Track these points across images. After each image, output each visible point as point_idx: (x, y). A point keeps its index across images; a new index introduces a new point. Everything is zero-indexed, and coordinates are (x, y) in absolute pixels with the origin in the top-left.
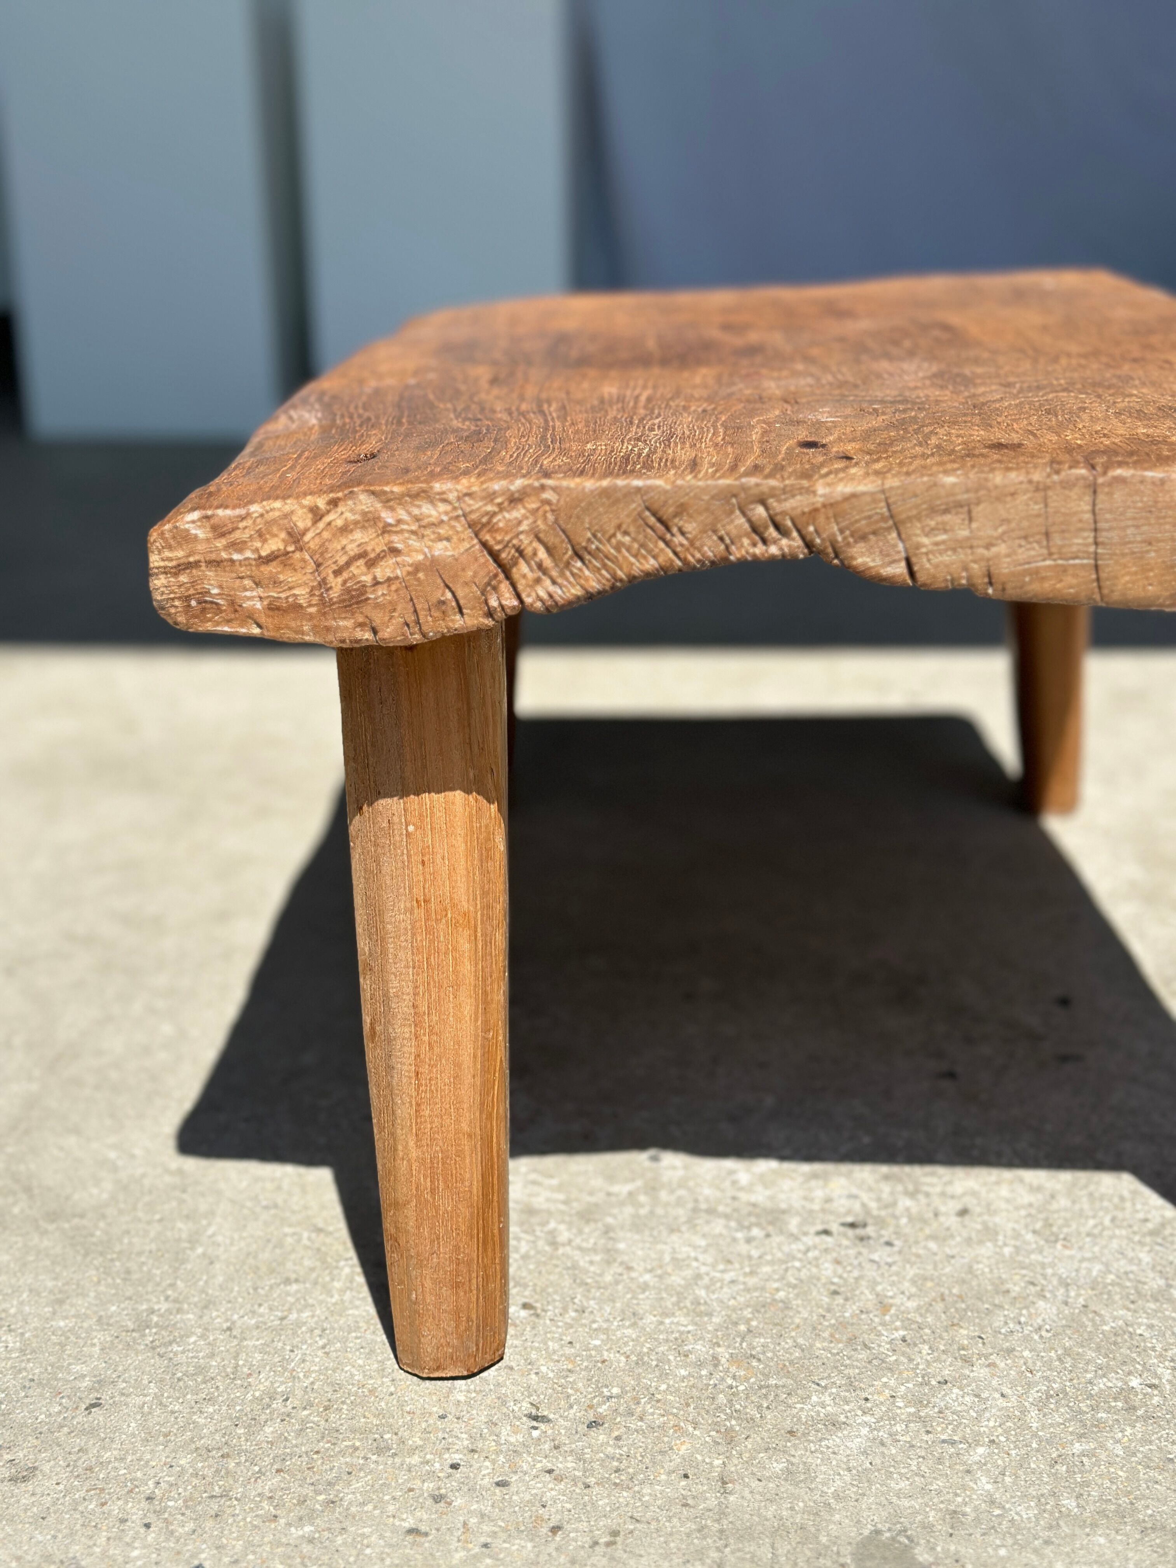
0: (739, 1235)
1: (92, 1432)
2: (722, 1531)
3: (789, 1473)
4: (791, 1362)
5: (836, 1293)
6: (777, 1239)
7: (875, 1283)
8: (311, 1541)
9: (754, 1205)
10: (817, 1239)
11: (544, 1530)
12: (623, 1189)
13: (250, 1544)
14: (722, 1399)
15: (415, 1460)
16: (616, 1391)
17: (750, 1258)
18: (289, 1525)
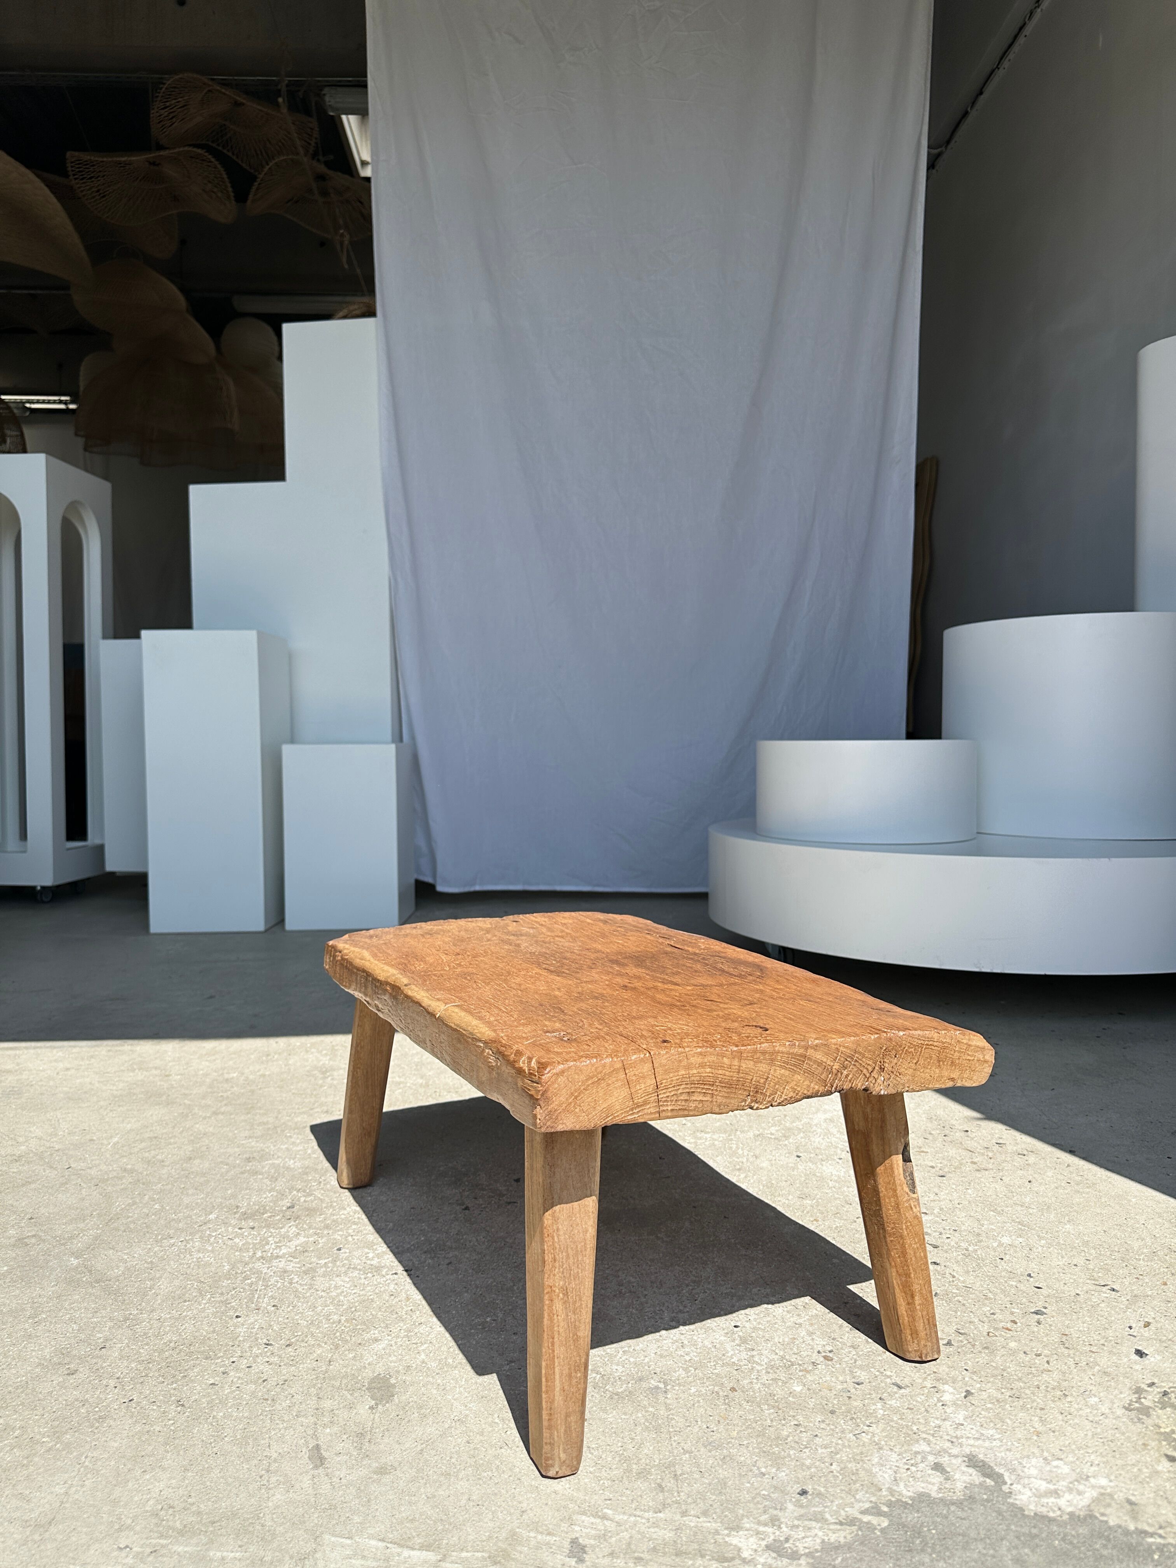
0: (363, 1277)
1: (101, 1357)
2: (324, 1378)
3: (355, 1357)
4: (367, 1320)
5: (392, 1295)
6: (376, 1277)
7: (408, 1290)
8: (175, 1389)
9: (372, 1265)
10: (391, 1277)
11: (261, 1381)
12: (323, 1262)
13: (152, 1391)
14: (338, 1334)
15: (220, 1360)
16: (300, 1333)
17: (364, 1284)
18: (168, 1384)
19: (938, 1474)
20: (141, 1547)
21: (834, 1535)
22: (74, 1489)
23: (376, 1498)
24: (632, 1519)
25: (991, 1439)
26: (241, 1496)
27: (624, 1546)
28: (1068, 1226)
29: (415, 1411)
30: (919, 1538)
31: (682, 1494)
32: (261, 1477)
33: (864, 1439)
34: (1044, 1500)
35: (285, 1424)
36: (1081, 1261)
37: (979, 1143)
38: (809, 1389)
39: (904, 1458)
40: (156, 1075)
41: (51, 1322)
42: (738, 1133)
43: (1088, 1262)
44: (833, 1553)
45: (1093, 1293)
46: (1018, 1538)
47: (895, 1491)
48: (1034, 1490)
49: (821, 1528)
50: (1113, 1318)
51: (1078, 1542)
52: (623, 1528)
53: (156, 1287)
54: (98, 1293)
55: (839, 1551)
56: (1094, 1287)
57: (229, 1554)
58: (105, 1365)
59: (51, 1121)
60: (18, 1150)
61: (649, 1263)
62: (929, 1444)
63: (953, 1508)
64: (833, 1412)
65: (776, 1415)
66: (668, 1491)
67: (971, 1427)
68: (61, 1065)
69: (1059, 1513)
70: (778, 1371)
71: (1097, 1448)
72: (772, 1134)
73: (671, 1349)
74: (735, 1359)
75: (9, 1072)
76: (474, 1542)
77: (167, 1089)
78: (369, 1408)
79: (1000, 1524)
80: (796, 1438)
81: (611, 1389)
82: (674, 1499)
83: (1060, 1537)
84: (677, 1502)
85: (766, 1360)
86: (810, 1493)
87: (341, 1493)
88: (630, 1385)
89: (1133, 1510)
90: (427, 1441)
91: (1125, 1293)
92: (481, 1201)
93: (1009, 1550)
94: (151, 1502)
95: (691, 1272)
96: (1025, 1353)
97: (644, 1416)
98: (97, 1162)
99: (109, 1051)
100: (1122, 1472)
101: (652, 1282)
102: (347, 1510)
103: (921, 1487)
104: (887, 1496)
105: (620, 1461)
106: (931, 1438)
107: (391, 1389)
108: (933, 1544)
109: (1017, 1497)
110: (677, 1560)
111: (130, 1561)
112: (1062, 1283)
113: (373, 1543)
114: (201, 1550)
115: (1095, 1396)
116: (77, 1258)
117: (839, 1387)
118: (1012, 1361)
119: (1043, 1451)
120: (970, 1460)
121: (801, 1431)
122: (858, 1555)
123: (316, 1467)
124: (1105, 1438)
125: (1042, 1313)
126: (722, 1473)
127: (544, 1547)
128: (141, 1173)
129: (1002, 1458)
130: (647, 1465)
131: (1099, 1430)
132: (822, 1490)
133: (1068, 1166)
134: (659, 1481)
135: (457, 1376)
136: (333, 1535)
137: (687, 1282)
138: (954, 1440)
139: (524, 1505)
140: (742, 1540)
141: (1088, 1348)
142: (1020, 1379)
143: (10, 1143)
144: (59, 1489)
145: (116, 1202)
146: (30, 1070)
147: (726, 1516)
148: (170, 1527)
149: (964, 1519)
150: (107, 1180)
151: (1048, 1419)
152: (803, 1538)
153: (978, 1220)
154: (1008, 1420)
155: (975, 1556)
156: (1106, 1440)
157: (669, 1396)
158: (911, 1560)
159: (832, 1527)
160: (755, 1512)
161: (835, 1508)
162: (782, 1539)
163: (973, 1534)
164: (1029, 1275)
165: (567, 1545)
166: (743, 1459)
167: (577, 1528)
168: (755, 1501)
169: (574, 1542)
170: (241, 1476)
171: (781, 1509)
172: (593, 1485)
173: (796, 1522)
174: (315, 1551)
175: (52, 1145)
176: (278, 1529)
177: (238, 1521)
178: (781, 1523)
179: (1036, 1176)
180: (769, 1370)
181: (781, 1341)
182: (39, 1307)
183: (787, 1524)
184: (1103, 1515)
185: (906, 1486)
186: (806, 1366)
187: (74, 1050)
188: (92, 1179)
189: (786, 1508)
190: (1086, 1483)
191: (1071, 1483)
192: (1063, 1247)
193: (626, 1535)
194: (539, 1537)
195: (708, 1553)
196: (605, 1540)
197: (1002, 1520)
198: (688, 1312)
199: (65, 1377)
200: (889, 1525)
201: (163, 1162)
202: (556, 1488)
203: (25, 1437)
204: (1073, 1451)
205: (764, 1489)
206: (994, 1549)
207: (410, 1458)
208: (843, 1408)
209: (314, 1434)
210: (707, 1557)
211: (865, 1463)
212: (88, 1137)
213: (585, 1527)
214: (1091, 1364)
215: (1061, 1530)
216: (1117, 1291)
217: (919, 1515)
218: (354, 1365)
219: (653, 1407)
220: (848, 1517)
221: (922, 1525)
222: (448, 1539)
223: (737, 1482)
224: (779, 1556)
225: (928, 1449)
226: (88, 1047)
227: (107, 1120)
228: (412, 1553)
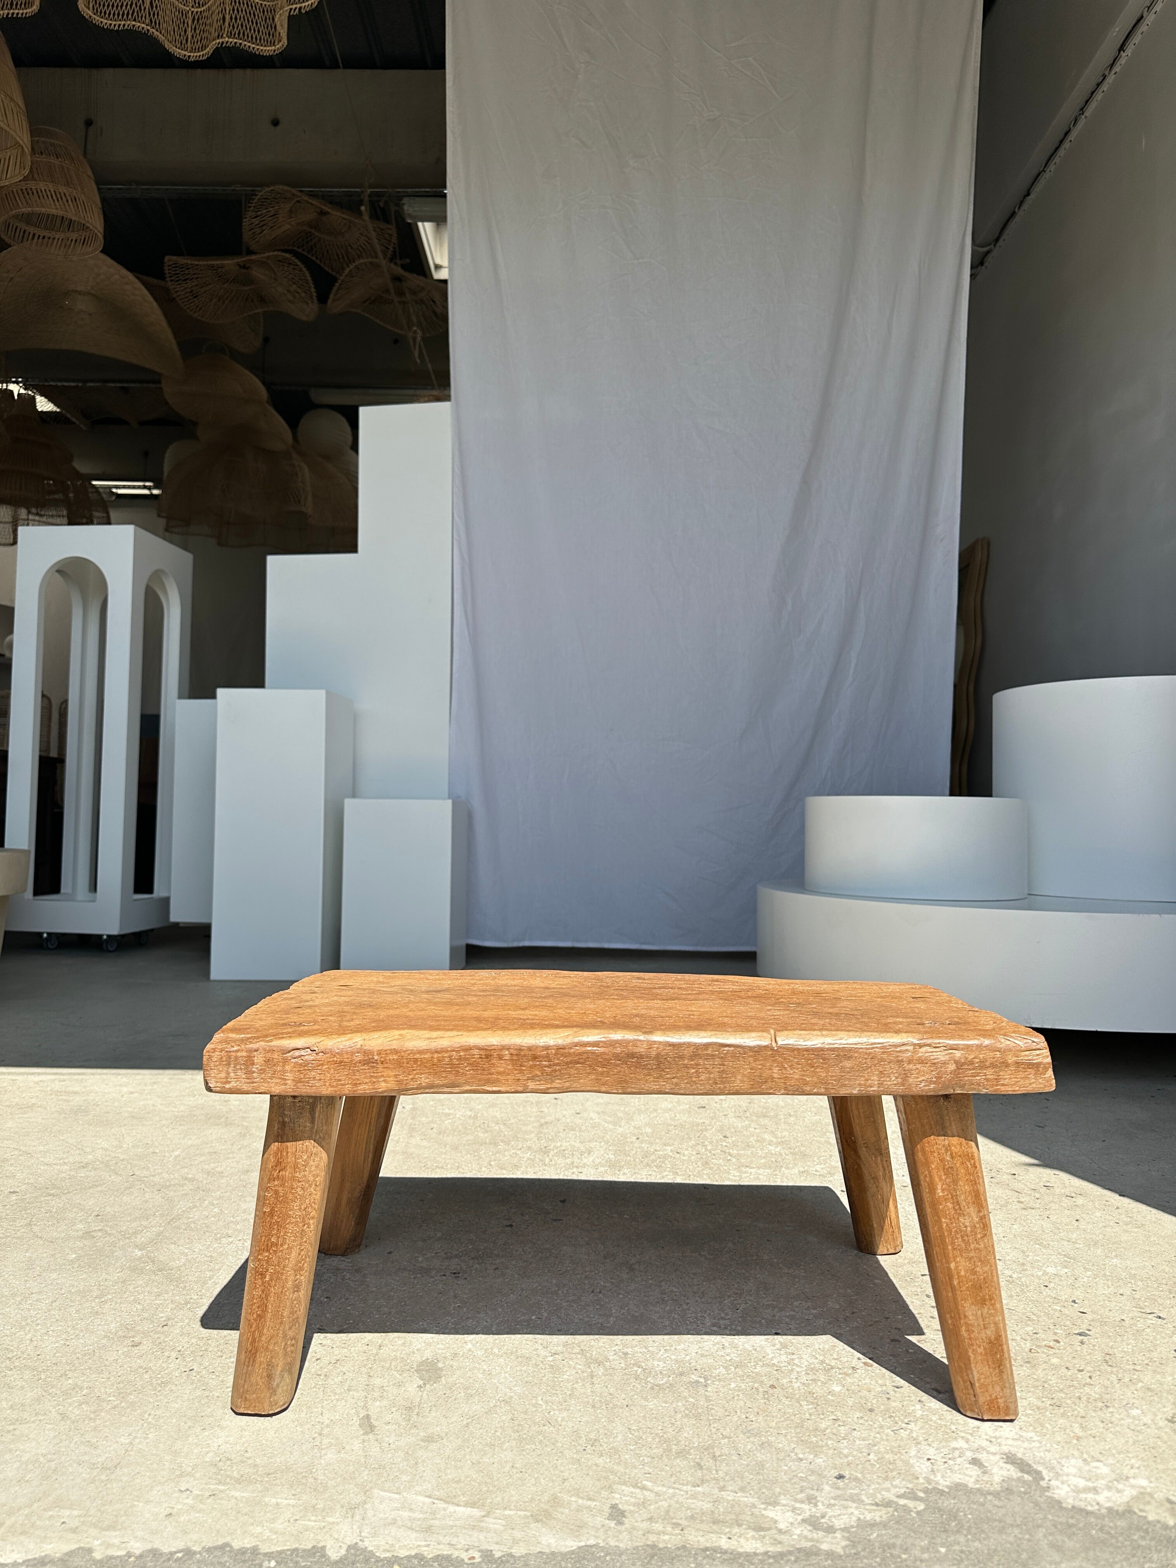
19: (976, 1468)
20: (202, 1490)
21: (870, 1515)
22: (137, 1441)
23: (424, 1461)
24: (671, 1491)
25: (1030, 1440)
26: (295, 1454)
27: (662, 1513)
28: (1116, 1260)
29: (462, 1391)
30: (955, 1521)
31: (720, 1472)
32: (314, 1439)
33: (902, 1435)
34: (1083, 1496)
35: (337, 1397)
36: (1127, 1291)
37: (1026, 1185)
38: (848, 1390)
39: (942, 1452)
40: (216, 1101)
41: (116, 1303)
42: (783, 1169)
43: (1134, 1292)
44: (868, 1529)
45: (1138, 1319)
46: (1055, 1526)
47: (931, 1480)
48: (1072, 1487)
49: (857, 1508)
50: (1158, 1342)
51: (1116, 1533)
52: (662, 1498)
53: (215, 1277)
54: (161, 1280)
55: (874, 1528)
56: (1140, 1314)
57: (283, 1500)
58: (166, 1339)
59: (116, 1135)
60: (86, 1158)
61: (692, 1276)
62: (967, 1442)
63: (989, 1497)
64: (871, 1410)
65: (814, 1410)
66: (707, 1469)
67: (1011, 1429)
68: (125, 1089)
69: (1097, 1507)
70: (817, 1373)
71: (1138, 1453)
72: (816, 1171)
73: (712, 1350)
74: (775, 1361)
75: (76, 1093)
76: (517, 1502)
77: (227, 1112)
78: (418, 1387)
79: (1037, 1514)
80: (835, 1431)
81: (652, 1381)
82: (712, 1476)
83: (1097, 1528)
84: (715, 1479)
85: (806, 1363)
86: (847, 1477)
87: (389, 1456)
88: (671, 1378)
89: (1173, 1508)
90: (473, 1417)
91: (1171, 1320)
92: (527, 1217)
93: (1045, 1536)
94: (210, 1455)
95: (733, 1285)
96: (1067, 1368)
97: (684, 1405)
98: (160, 1171)
99: (170, 1079)
100: (1162, 1475)
101: (694, 1293)
102: (396, 1470)
103: (957, 1478)
104: (923, 1483)
105: (660, 1442)
106: (969, 1437)
107: (439, 1372)
108: (969, 1527)
109: (1055, 1491)
110: (714, 1527)
111: (190, 1501)
112: (1107, 1309)
113: (421, 1498)
114: (257, 1496)
115: (1137, 1408)
116: (140, 1250)
117: (879, 1389)
118: (1054, 1375)
119: (1082, 1453)
120: (1008, 1457)
121: (839, 1425)
122: (893, 1531)
123: (366, 1433)
124: (1147, 1445)
125: (1086, 1335)
126: (760, 1457)
127: (585, 1510)
128: (202, 1182)
129: (1041, 1457)
130: (686, 1446)
131: (1140, 1438)
132: (859, 1475)
133: (1117, 1208)
134: (697, 1460)
135: (503, 1364)
136: (382, 1490)
137: (729, 1294)
138: (993, 1440)
139: (566, 1474)
140: (779, 1514)
141: (1131, 1367)
142: (1061, 1391)
143: (78, 1152)
144: (124, 1440)
145: (177, 1205)
146: (96, 1092)
147: (763, 1493)
148: (228, 1476)
149: (1001, 1507)
150: (169, 1186)
151: (1089, 1426)
152: (839, 1515)
153: (1023, 1252)
154: (1047, 1425)
155: (1011, 1539)
156: (1147, 1447)
157: (709, 1390)
158: (946, 1539)
159: (868, 1507)
160: (792, 1491)
161: (871, 1491)
162: (818, 1515)
163: (1009, 1520)
164: (1074, 1301)
165: (607, 1509)
166: (781, 1445)
167: (617, 1496)
168: (793, 1481)
169: (614, 1507)
170: (296, 1437)
171: (817, 1490)
172: (634, 1460)
173: (832, 1502)
174: (365, 1502)
175: (117, 1155)
176: (329, 1482)
177: (292, 1474)
178: (818, 1501)
179: (1084, 1216)
180: (809, 1372)
181: (821, 1347)
182: (106, 1289)
183: (823, 1502)
184: (1141, 1510)
185: (943, 1476)
186: (845, 1370)
187: (138, 1077)
188: (155, 1185)
189: (822, 1489)
190: (1126, 1483)
191: (1110, 1482)
192: (1109, 1278)
193: (665, 1504)
194: (580, 1501)
195: (745, 1523)
196: (644, 1507)
197: (1040, 1510)
198: (729, 1319)
199: (129, 1348)
200: (925, 1509)
201: (222, 1173)
202: (597, 1462)
203: (92, 1395)
204: (1113, 1455)
205: (802, 1472)
206: (1030, 1534)
207: (457, 1430)
208: (882, 1407)
209: (364, 1406)
210: (744, 1527)
211: (902, 1455)
212: (151, 1150)
213: (624, 1495)
214: (1134, 1381)
215: (1099, 1521)
216: (1164, 1319)
217: (956, 1501)
218: (403, 1350)
219: (693, 1398)
220: (884, 1499)
221: (958, 1510)
222: (492, 1498)
223: (775, 1465)
224: (815, 1529)
225: (965, 1446)
226: (151, 1074)
227: (169, 1136)
228: (457, 1509)
